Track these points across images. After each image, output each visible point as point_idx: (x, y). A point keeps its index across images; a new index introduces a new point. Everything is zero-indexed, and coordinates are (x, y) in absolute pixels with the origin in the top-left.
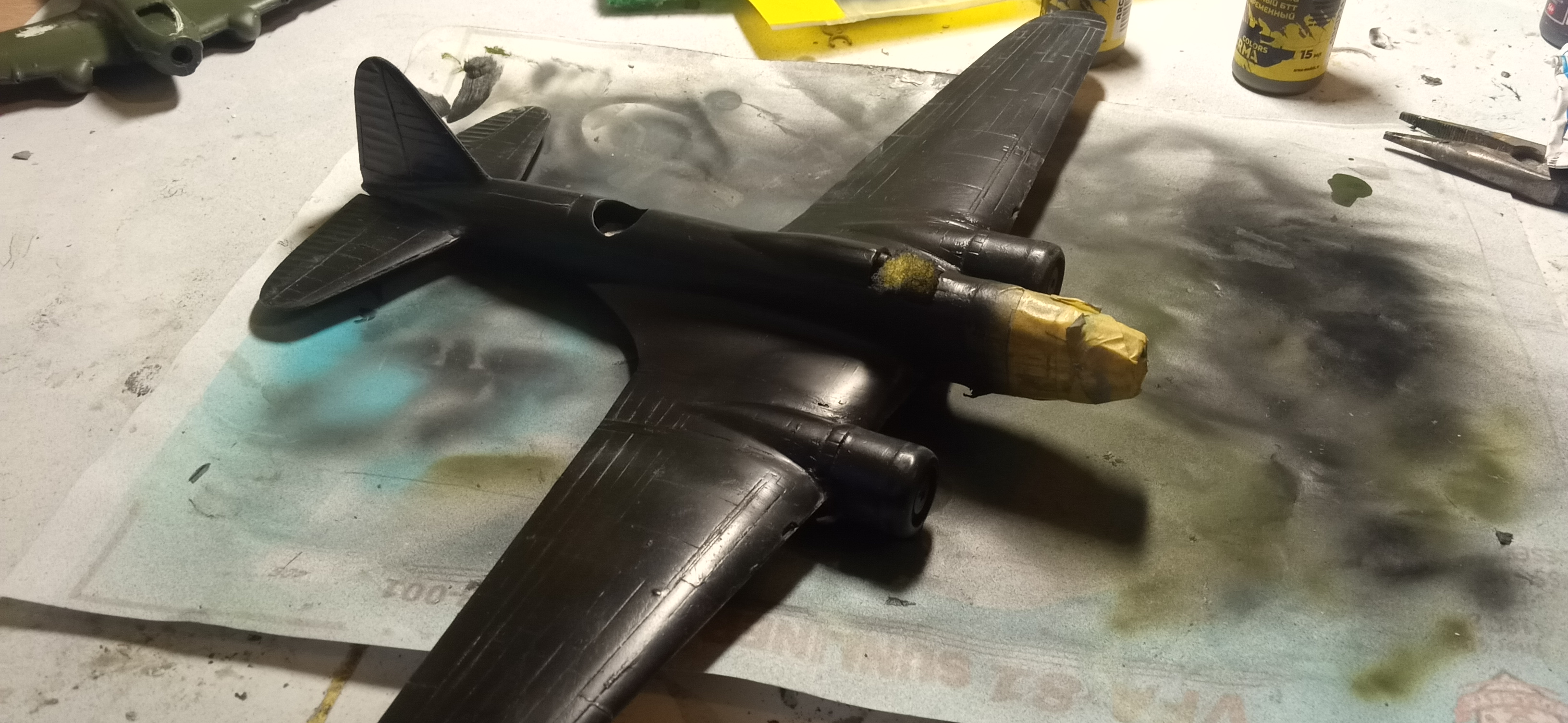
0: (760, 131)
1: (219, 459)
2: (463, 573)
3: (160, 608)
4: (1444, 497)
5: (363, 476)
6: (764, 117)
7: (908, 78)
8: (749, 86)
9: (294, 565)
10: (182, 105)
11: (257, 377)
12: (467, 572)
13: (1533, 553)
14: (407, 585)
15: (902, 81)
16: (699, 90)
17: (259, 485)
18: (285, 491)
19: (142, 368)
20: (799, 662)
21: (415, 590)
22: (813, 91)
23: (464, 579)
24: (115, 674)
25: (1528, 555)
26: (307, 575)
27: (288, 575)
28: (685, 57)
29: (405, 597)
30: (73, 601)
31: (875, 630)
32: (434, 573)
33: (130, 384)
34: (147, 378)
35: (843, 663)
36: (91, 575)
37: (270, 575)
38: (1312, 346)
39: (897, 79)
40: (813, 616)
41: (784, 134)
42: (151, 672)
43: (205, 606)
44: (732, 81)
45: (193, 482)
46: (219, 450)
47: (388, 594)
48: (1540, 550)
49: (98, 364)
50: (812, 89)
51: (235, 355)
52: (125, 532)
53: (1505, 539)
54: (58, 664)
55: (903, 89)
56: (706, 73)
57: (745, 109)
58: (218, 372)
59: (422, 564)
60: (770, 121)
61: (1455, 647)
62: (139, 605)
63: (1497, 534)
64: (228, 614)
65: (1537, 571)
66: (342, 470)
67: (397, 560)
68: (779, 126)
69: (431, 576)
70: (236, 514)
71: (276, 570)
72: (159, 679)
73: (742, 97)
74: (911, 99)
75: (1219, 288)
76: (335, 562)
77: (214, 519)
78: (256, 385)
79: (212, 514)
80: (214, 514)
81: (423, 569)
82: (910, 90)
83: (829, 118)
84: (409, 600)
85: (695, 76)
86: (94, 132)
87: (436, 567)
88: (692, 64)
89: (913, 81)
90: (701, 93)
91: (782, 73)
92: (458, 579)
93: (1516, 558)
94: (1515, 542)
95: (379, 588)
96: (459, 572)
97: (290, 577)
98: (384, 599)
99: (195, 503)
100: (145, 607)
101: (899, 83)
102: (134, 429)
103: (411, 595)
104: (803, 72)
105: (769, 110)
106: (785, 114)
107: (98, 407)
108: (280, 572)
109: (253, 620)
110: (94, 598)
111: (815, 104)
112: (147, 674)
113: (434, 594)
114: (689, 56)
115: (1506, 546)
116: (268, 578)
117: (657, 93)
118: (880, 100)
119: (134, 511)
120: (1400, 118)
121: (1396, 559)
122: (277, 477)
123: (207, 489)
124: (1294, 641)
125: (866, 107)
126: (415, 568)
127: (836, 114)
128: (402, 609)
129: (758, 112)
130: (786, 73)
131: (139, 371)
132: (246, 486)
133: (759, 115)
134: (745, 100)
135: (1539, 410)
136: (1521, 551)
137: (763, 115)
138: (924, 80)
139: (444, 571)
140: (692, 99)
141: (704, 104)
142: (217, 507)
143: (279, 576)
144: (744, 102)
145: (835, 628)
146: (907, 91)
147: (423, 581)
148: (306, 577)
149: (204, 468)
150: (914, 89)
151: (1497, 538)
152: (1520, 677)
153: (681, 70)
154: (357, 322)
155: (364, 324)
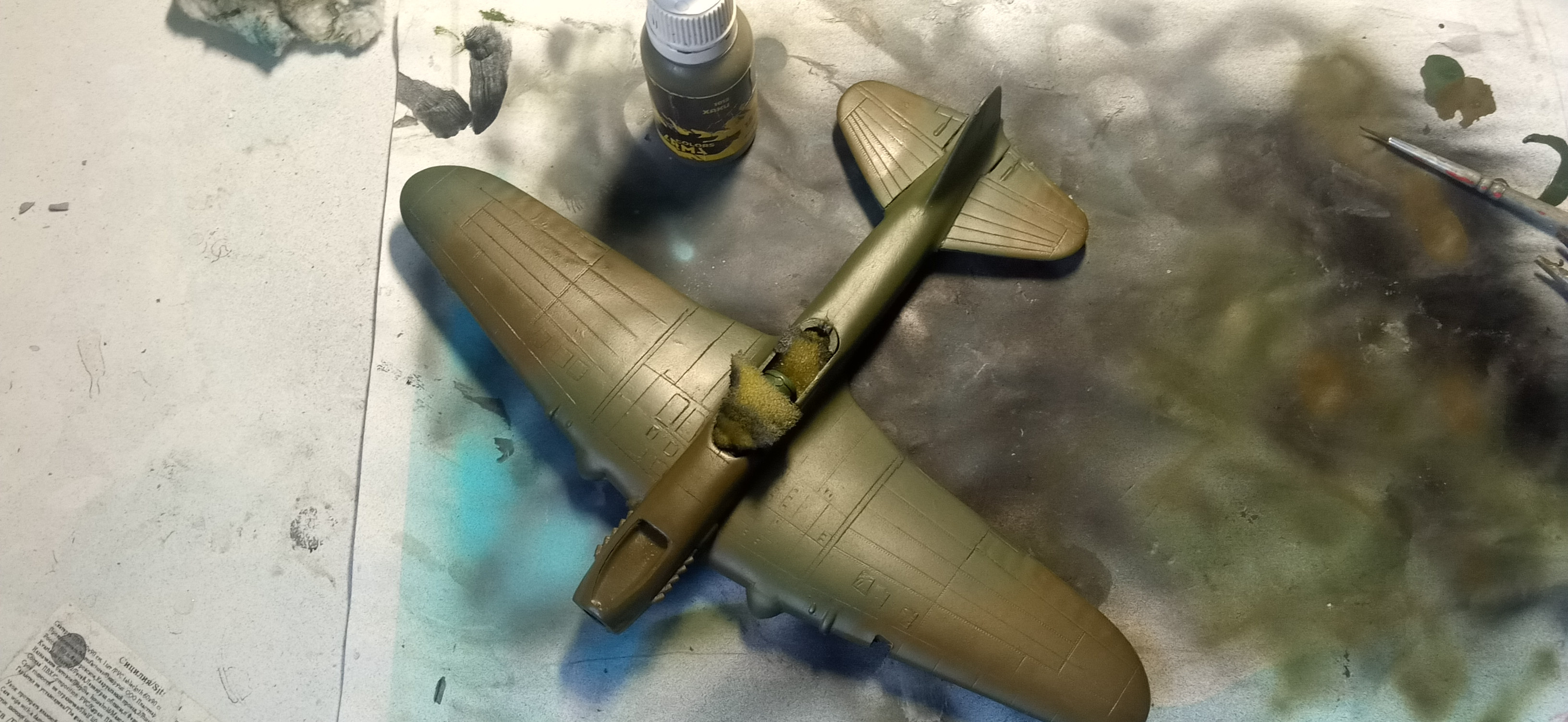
1: (449, 670)
5: (587, 663)
6: (817, 75)
8: (788, 25)
11: (437, 557)
17: (499, 692)
18: (526, 696)
33: (296, 536)
45: (439, 704)
46: (444, 659)
49: (252, 515)
51: (406, 537)
57: (794, 66)
58: (400, 563)
60: (824, 77)
68: (835, 82)
73: (784, 44)
74: (970, 20)
78: (441, 567)
83: (888, 63)
102: (357, 655)
105: (818, 61)
107: (278, 572)
111: (869, 45)
118: (936, 26)
121: (1493, 594)
122: (511, 682)
123: (456, 707)
125: (923, 38)
127: (893, 55)
129: (808, 67)
131: (297, 518)
132: (487, 696)
133: (810, 71)
134: (789, 48)
137: (814, 70)
144: (790, 54)
149: (441, 684)
154: (500, 460)
155: (507, 462)
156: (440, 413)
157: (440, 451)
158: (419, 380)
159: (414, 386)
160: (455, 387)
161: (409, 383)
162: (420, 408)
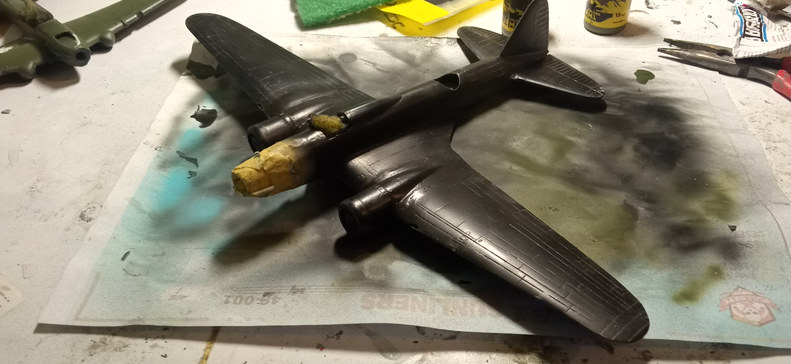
0: (367, 71)
1: (134, 249)
2: (260, 289)
3: (118, 320)
4: (704, 213)
5: (204, 249)
6: (368, 65)
7: (434, 41)
8: (359, 50)
9: (180, 293)
10: (82, 80)
11: (145, 208)
12: (262, 288)
13: (746, 233)
14: (235, 297)
15: (432, 43)
16: (336, 54)
17: (155, 259)
18: (168, 260)
19: (86, 209)
20: (424, 314)
21: (239, 299)
22: (390, 50)
23: (261, 292)
24: (101, 352)
25: (744, 235)
26: (187, 297)
27: (178, 299)
28: (327, 39)
29: (235, 303)
30: (76, 322)
31: (456, 296)
32: (247, 290)
33: (82, 217)
34: (90, 213)
35: (444, 312)
36: (82, 309)
37: (169, 299)
38: (636, 149)
39: (429, 42)
40: (427, 293)
41: (379, 72)
42: (118, 349)
43: (141, 317)
44: (351, 49)
45: (123, 261)
46: (133, 244)
47: (227, 302)
48: (749, 232)
49: (64, 209)
50: (389, 50)
51: (133, 199)
52: (95, 287)
53: (733, 229)
54: (72, 351)
55: (433, 46)
56: (338, 46)
57: (359, 61)
58: (126, 208)
59: (240, 287)
60: (372, 66)
61: (716, 278)
62: (108, 320)
63: (729, 227)
64: (152, 319)
65: (749, 241)
66: (194, 248)
67: (228, 286)
68: (376, 68)
69: (245, 292)
70: (147, 273)
71: (172, 297)
72: (123, 353)
73: (356, 55)
74: (437, 51)
75: (591, 126)
76: (199, 290)
77: (137, 277)
78: (145, 212)
79: (135, 274)
80: (136, 274)
81: (241, 289)
82: (436, 47)
83: (399, 63)
84: (237, 304)
85: (332, 47)
86: (40, 97)
87: (247, 288)
88: (331, 42)
89: (437, 42)
90: (337, 55)
91: (374, 43)
92: (258, 292)
93: (739, 236)
94: (737, 229)
95: (222, 300)
96: (258, 289)
97: (179, 299)
98: (225, 305)
99: (126, 270)
100: (111, 320)
101: (430, 44)
102: (90, 239)
103: (238, 302)
104: (384, 42)
105: (370, 61)
106: (378, 62)
107: (68, 229)
108: (173, 297)
109: (164, 321)
110: (85, 319)
111: (392, 57)
112: (117, 351)
113: (248, 300)
114: (328, 38)
115: (734, 231)
116: (168, 301)
117: (315, 57)
118: (422, 53)
119: (97, 277)
120: (664, 41)
121: (685, 242)
122: (163, 254)
123: (131, 263)
124: (645, 282)
125: (416, 56)
126: (237, 289)
127: (402, 61)
128: (234, 308)
129: (365, 62)
130: (376, 43)
131: (85, 210)
132: (149, 260)
133: (366, 64)
134: (358, 57)
135: (741, 170)
136: (741, 233)
137: (368, 63)
138: (442, 42)
139: (251, 289)
140: (333, 58)
141: (339, 60)
142: (137, 271)
143: (173, 300)
144: (358, 58)
145: (438, 297)
146: (434, 47)
147: (242, 295)
148: (186, 298)
149: (128, 253)
150: (438, 46)
151: (729, 228)
152: (746, 288)
153: (326, 45)
154: (188, 178)
155: (192, 179)
156: (166, 160)
157: (161, 172)
158: (161, 149)
159: (158, 150)
160: (177, 153)
161: (156, 149)
162: (158, 158)
